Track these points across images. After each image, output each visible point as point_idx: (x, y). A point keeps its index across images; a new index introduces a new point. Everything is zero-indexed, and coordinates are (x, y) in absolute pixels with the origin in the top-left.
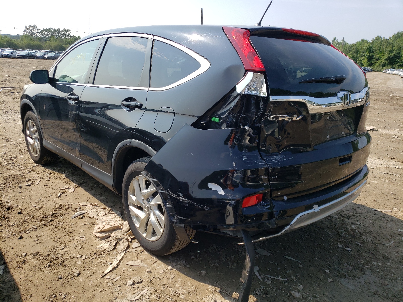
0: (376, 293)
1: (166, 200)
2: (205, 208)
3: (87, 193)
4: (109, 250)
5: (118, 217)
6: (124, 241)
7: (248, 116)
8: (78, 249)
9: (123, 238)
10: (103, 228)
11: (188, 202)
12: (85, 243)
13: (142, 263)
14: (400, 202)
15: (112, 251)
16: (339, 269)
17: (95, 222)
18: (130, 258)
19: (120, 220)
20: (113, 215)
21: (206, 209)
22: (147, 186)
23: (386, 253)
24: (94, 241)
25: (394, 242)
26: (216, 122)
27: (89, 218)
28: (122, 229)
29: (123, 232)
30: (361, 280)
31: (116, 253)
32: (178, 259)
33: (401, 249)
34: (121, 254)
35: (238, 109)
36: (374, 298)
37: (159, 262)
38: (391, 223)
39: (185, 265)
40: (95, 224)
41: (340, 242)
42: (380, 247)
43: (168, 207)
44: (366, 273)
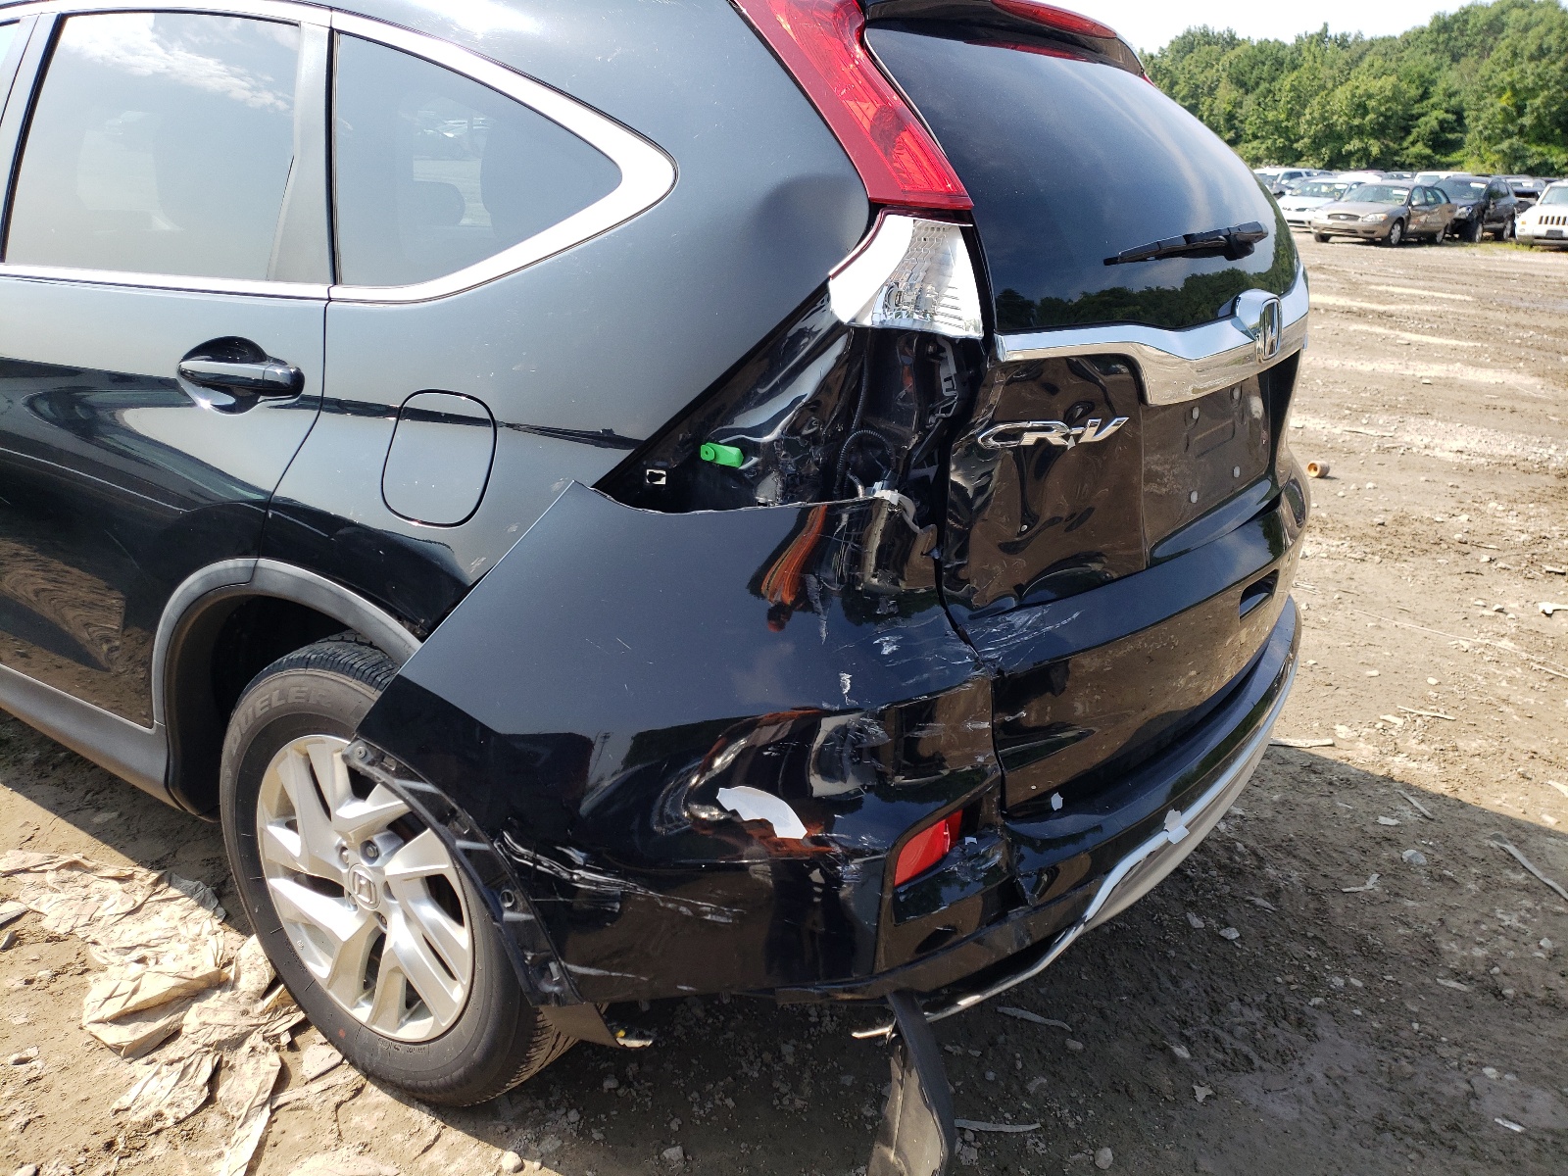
0: (1382, 1124)
1: (499, 890)
2: (712, 913)
3: (19, 799)
4: (182, 1116)
5: (201, 912)
6: (253, 1049)
7: (879, 431)
8: (11, 1128)
9: (247, 1034)
10: (135, 991)
11: (617, 891)
12: (46, 1090)
13: (367, 1159)
14: (1351, 699)
15: (199, 1117)
16: (1218, 1032)
17: (81, 959)
18: (298, 1137)
19: (217, 928)
20: (175, 910)
21: (714, 918)
22: (361, 786)
23: (1365, 932)
24: (91, 1068)
25: (1377, 875)
26: (728, 471)
27: (47, 941)
28: (233, 987)
29: (242, 999)
30: (1310, 1069)
31: (221, 1122)
32: (541, 1103)
33: (1410, 903)
34: (251, 1122)
35: (834, 404)
36: (1383, 1150)
37: (454, 1136)
38: (1346, 793)
39: (580, 1133)
40: (87, 970)
41: (1192, 904)
42: (1337, 906)
43: (514, 924)
44: (1319, 1031)
